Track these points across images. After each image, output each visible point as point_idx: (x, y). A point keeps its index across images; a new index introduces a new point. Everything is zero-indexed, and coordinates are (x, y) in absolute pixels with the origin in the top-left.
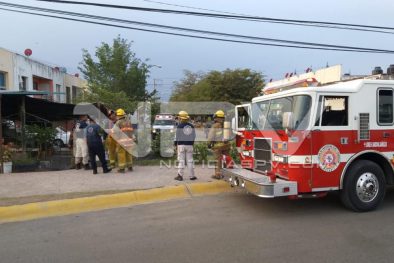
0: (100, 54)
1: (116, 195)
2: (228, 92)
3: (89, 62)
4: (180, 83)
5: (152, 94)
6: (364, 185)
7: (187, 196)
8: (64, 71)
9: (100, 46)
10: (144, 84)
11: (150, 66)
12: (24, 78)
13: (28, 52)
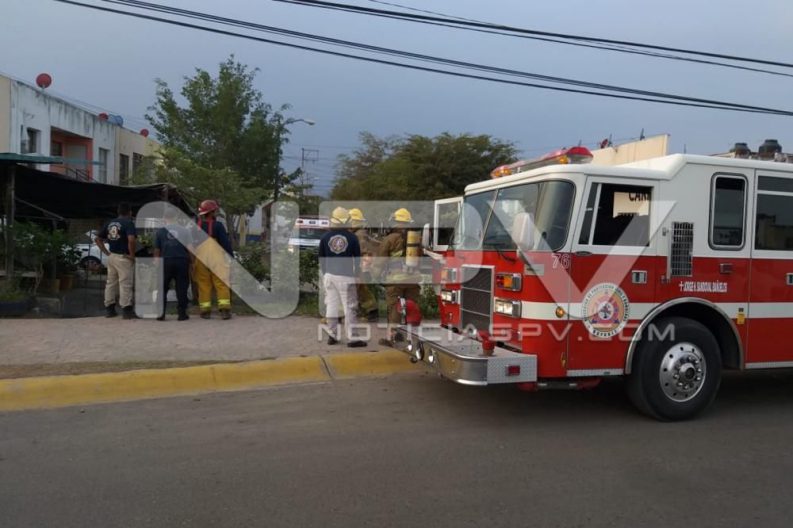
0: (192, 91)
1: (169, 371)
2: (443, 179)
3: (170, 106)
4: (353, 157)
5: (293, 177)
6: (676, 368)
7: (322, 378)
8: (118, 123)
9: (193, 75)
10: (277, 156)
11: (289, 121)
12: (32, 133)
13: (44, 81)
